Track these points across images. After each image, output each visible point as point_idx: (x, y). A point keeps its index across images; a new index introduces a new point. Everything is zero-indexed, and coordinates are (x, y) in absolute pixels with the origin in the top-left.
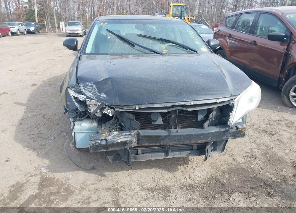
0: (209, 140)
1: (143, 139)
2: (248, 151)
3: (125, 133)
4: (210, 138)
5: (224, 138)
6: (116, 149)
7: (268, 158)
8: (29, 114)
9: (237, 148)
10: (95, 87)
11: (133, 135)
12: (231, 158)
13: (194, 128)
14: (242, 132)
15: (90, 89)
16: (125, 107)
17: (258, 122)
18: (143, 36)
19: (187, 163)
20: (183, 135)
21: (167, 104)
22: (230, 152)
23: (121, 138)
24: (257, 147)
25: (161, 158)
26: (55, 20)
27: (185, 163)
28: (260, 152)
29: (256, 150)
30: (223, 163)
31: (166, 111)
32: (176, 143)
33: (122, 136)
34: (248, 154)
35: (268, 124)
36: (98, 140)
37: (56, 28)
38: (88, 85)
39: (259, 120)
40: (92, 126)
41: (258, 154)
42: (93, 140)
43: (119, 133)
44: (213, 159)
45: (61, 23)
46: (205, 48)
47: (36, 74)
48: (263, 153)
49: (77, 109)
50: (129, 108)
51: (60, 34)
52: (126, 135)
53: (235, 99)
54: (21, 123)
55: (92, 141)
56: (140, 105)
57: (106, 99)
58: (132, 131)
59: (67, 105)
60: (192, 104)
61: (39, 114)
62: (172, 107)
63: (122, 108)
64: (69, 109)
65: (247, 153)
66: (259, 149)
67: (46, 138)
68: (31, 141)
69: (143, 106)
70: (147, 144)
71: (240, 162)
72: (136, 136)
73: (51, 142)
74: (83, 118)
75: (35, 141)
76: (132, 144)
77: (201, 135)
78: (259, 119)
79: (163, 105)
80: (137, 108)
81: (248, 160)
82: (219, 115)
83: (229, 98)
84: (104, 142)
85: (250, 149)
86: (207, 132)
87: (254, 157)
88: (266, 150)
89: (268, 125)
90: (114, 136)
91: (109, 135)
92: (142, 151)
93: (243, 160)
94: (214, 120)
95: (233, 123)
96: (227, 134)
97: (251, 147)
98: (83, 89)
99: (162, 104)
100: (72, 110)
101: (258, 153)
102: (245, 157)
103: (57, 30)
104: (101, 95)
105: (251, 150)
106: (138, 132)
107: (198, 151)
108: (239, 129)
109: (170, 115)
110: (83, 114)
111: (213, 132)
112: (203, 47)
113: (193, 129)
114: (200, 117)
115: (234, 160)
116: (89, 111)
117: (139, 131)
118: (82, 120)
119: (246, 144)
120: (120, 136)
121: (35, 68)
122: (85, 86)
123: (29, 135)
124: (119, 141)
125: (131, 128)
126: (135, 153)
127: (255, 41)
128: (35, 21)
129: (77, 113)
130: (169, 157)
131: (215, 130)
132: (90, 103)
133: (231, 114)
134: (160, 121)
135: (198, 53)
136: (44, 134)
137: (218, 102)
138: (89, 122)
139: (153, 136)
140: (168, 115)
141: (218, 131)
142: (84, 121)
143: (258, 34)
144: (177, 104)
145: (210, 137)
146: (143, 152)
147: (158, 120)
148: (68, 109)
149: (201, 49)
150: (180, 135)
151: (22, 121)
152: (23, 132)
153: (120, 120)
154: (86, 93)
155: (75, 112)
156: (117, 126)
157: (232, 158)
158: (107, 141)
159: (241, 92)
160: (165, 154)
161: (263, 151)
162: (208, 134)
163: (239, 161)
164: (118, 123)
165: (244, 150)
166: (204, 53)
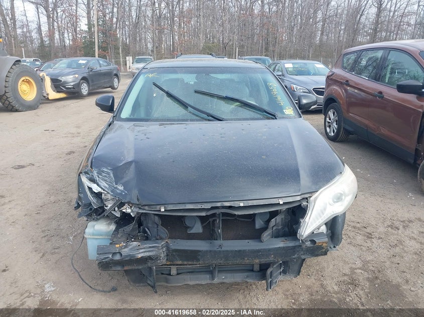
0: (271, 259)
1: (174, 254)
2: (347, 271)
3: (148, 245)
4: (272, 256)
5: (294, 257)
6: (135, 267)
7: (377, 286)
8: (53, 198)
9: (331, 267)
10: (112, 175)
11: (161, 248)
12: (318, 283)
13: (249, 241)
14: (323, 248)
15: (106, 176)
16: (146, 208)
17: (374, 223)
18: (201, 93)
19: (251, 288)
20: (232, 251)
21: (206, 204)
22: (319, 273)
23: (142, 252)
24: (364, 266)
25: (203, 283)
26: (121, 55)
27: (247, 287)
28: (366, 275)
29: (360, 271)
30: (303, 290)
31: (203, 214)
32: (221, 262)
33: (144, 248)
34: (346, 278)
35: (389, 226)
36: (109, 253)
37: (122, 66)
38: (103, 172)
39: (377, 218)
40: (109, 230)
41: (361, 278)
42: (102, 254)
43: (140, 244)
44: (291, 282)
45: (127, 58)
46: (290, 110)
47: (78, 135)
48: (370, 276)
49: (90, 204)
50: (153, 208)
51: (126, 74)
52: (150, 247)
53: (311, 197)
54: (39, 212)
55: (101, 256)
56: (166, 206)
57: (123, 193)
58: (159, 241)
59: (80, 198)
60: (242, 205)
61: (65, 198)
62: (213, 208)
63: (142, 208)
64: (82, 203)
65: (345, 275)
66: (365, 271)
67: (63, 237)
68: (44, 240)
69: (170, 207)
70: (181, 262)
71: (331, 290)
72: (164, 249)
73: (69, 244)
74: (98, 217)
75: (48, 241)
76: (159, 261)
77: (259, 251)
78: (378, 216)
79: (199, 206)
80: (163, 210)
81: (344, 288)
82: (289, 219)
83: (299, 197)
84: (117, 257)
85: (351, 268)
86: (267, 248)
87: (354, 283)
88: (376, 272)
89: (390, 229)
90: (131, 249)
91: (126, 247)
92: (177, 270)
93: (336, 288)
94: (280, 228)
95: (304, 236)
96: (298, 251)
97: (354, 266)
98: (97, 177)
99: (197, 204)
100: (85, 205)
101: (362, 276)
102: (339, 283)
103: (122, 68)
104: (118, 187)
105: (353, 270)
106: (167, 243)
107: (260, 273)
108: (317, 244)
109: (214, 219)
110: (101, 211)
111: (276, 248)
112: (287, 108)
113: (247, 241)
114: (259, 224)
115: (322, 285)
116: (105, 208)
117: (169, 241)
118: (97, 220)
119: (347, 260)
120: (141, 249)
121: (78, 127)
122: (99, 173)
123: (43, 231)
124: (140, 256)
125: (158, 237)
126: (167, 273)
127: (381, 93)
128: (95, 57)
129: (91, 209)
130: (216, 281)
131: (280, 243)
132: (107, 197)
133: (302, 221)
134: (198, 228)
135: (277, 117)
136: (63, 231)
137: (281, 203)
138: (105, 223)
139: (188, 250)
140: (211, 220)
141: (284, 247)
142: (99, 221)
143: (387, 81)
144: (219, 204)
145: (272, 254)
146: (180, 272)
147: (195, 226)
148: (80, 203)
149: (284, 111)
150: (227, 251)
151: (40, 209)
152: (37, 226)
153: (144, 223)
154: (99, 183)
155: (89, 208)
156: (139, 232)
157: (320, 282)
158: (121, 255)
159: (320, 188)
160: (211, 276)
161: (370, 273)
162: (269, 250)
163: (329, 288)
164: (141, 227)
165: (341, 270)
166: (288, 117)
